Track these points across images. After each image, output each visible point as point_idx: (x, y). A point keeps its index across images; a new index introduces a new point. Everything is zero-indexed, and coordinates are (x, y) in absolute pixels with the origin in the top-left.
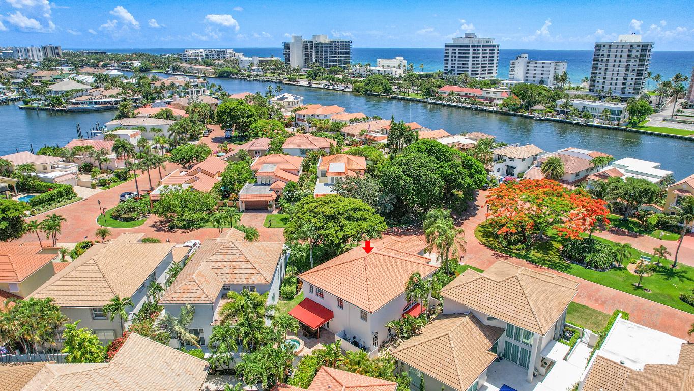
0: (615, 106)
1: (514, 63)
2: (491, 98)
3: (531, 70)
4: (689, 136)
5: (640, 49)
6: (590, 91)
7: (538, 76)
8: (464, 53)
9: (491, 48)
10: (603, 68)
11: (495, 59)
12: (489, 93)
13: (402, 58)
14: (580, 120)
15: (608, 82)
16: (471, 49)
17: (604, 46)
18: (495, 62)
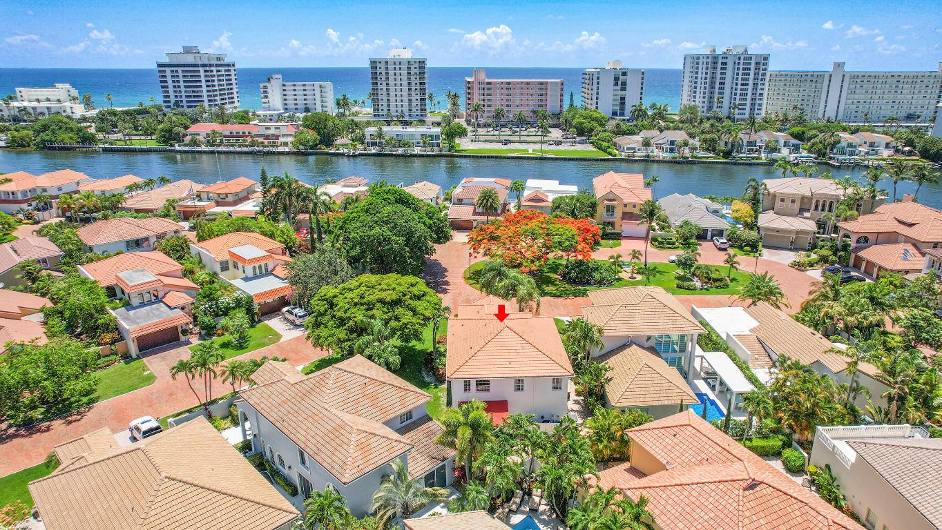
0: (428, 130)
1: (265, 87)
2: (273, 135)
3: (290, 95)
4: (509, 155)
5: (417, 65)
6: (375, 115)
7: (301, 103)
8: (191, 76)
9: (227, 68)
10: (384, 88)
11: (234, 82)
12: (269, 128)
13: (68, 86)
14: (400, 151)
15: (393, 104)
16: (200, 69)
17: (380, 63)
18: (234, 86)
